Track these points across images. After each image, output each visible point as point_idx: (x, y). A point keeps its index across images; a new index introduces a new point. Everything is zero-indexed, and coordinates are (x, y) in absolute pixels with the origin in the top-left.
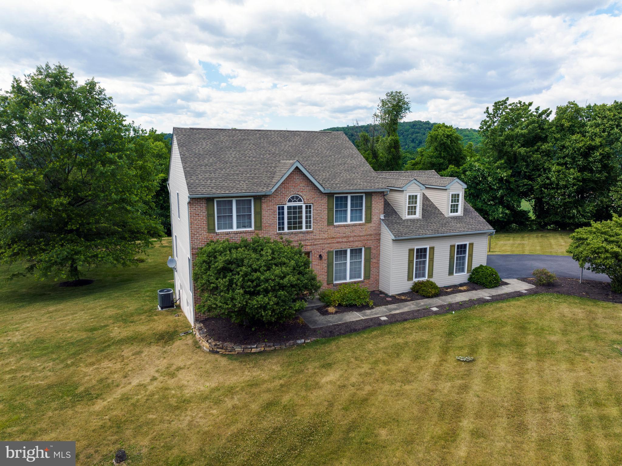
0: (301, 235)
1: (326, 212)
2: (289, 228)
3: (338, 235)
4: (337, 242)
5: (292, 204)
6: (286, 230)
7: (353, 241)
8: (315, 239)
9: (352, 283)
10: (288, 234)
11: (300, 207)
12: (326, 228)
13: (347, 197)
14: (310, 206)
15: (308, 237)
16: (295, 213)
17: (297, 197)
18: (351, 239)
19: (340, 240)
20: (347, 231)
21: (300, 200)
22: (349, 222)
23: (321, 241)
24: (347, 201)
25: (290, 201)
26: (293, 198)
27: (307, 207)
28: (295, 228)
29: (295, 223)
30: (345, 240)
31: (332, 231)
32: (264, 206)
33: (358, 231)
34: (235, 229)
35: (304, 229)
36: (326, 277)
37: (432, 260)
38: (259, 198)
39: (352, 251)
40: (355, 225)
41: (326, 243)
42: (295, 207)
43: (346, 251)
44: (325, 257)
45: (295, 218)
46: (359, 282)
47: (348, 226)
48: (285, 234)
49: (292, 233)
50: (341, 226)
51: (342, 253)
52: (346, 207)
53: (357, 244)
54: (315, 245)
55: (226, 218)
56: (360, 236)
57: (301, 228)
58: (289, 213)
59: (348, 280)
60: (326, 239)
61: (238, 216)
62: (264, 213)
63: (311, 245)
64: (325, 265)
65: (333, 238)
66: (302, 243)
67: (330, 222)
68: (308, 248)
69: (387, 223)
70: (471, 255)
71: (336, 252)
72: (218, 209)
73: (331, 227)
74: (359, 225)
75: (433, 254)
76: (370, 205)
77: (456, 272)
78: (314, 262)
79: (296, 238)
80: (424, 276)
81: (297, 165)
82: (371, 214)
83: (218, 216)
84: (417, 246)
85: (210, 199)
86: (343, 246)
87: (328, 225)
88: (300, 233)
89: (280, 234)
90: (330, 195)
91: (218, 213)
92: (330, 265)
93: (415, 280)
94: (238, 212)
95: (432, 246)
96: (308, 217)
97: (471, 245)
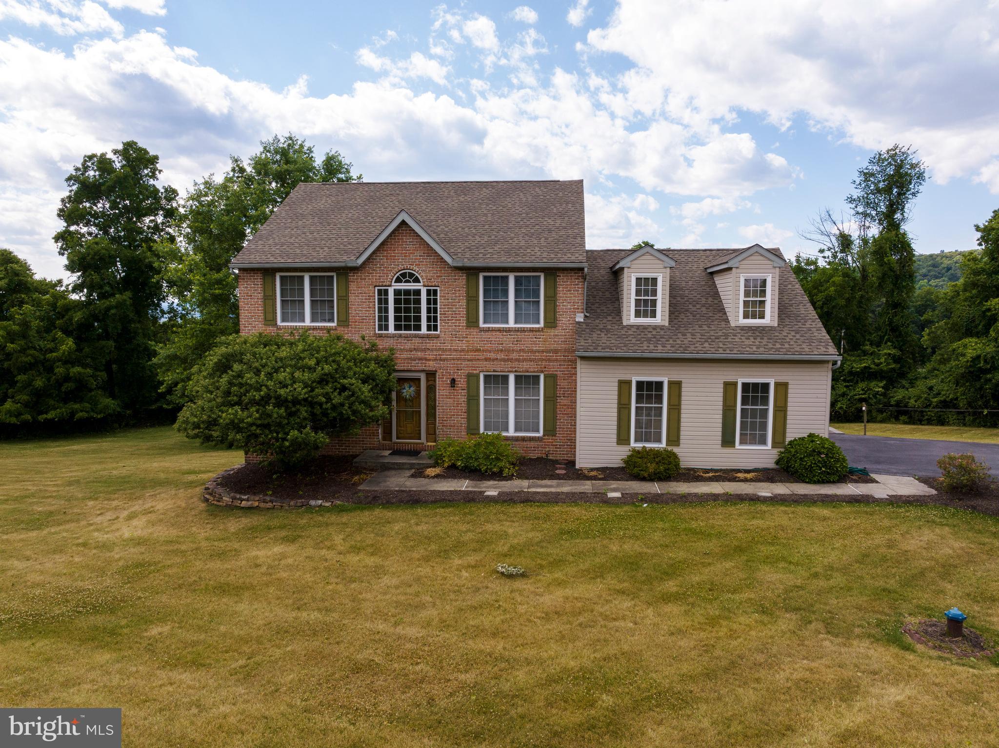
0: (415, 341)
1: (464, 303)
2: (397, 327)
3: (487, 346)
4: (486, 359)
5: (403, 286)
6: (391, 330)
7: (518, 360)
8: (444, 350)
9: (517, 439)
10: (393, 336)
11: (418, 292)
12: (464, 331)
13: (506, 277)
14: (435, 292)
15: (430, 344)
16: (408, 301)
17: (411, 275)
18: (514, 356)
19: (492, 355)
20: (507, 341)
21: (417, 280)
22: (511, 324)
23: (454, 355)
24: (507, 284)
25: (398, 280)
26: (404, 275)
27: (429, 293)
28: (408, 328)
29: (408, 320)
30: (501, 356)
31: (475, 338)
32: (353, 287)
33: (528, 342)
34: (308, 322)
35: (424, 330)
36: (464, 421)
37: (675, 408)
38: (345, 272)
39: (518, 378)
40: (523, 330)
41: (465, 359)
42: (408, 292)
43: (505, 379)
44: (462, 383)
45: (407, 310)
46: (531, 439)
47: (509, 330)
48: (387, 336)
49: (400, 336)
50: (498, 330)
51: (497, 381)
52: (506, 296)
53: (525, 365)
54: (444, 360)
55: (293, 305)
56: (532, 351)
57: (418, 328)
58: (397, 301)
59: (511, 432)
60: (463, 350)
61: (313, 302)
62: (352, 298)
63: (435, 360)
64: (463, 399)
65: (478, 350)
66: (420, 354)
67: (472, 322)
68: (431, 365)
69: (579, 330)
70: (781, 410)
71: (486, 377)
72: (282, 290)
73: (474, 331)
74: (532, 330)
75: (679, 396)
76: (555, 294)
77: (742, 442)
78: (442, 390)
79: (409, 345)
80: (659, 440)
81: (404, 216)
82: (555, 312)
83: (283, 302)
84: (637, 375)
85: (268, 272)
86: (498, 368)
87: (469, 326)
88: (416, 336)
89: (380, 336)
90: (472, 272)
91: (282, 295)
92: (473, 399)
93: (633, 444)
94: (312, 295)
95: (675, 378)
96: (432, 311)
97: (783, 386)
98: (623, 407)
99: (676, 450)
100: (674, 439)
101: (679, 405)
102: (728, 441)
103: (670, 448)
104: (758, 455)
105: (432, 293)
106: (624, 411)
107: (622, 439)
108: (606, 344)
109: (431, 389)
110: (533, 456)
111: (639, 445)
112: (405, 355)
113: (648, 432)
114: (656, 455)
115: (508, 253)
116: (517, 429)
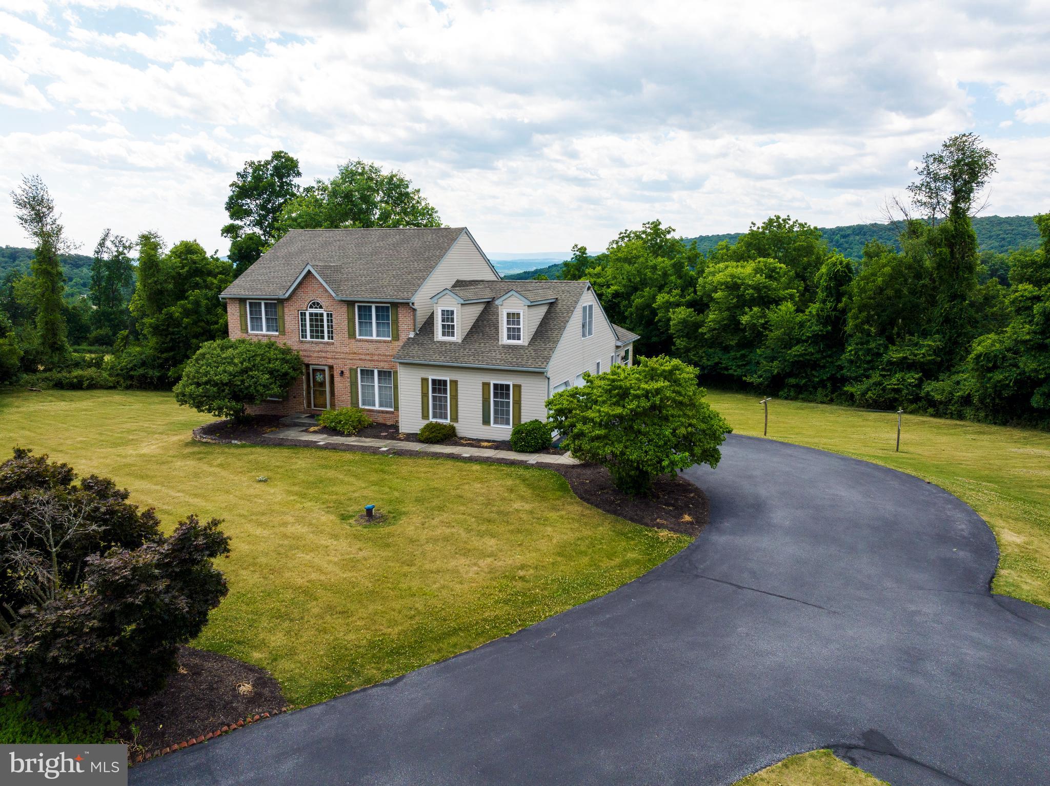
0: (321, 345)
1: (346, 323)
2: (312, 337)
3: (361, 351)
4: (360, 359)
5: (314, 311)
6: (308, 338)
7: (378, 361)
8: (337, 353)
9: (379, 412)
10: (309, 342)
11: (322, 315)
12: (347, 341)
13: (370, 307)
14: (331, 314)
15: (329, 348)
16: (317, 320)
17: (318, 304)
18: (376, 358)
19: (363, 357)
20: (371, 347)
21: (321, 307)
22: (374, 337)
23: (342, 356)
24: (370, 311)
25: (311, 307)
26: (314, 303)
27: (328, 315)
28: (317, 337)
29: (317, 332)
30: (368, 357)
31: (354, 346)
32: (286, 310)
33: (383, 349)
34: (264, 332)
35: (326, 339)
36: (349, 398)
37: (455, 397)
38: (281, 301)
39: (379, 372)
40: (380, 342)
41: (348, 359)
42: (316, 315)
43: (372, 372)
44: (347, 374)
45: (317, 326)
46: (387, 412)
47: (372, 341)
48: (306, 342)
49: (312, 342)
50: (367, 341)
51: (367, 373)
52: (371, 319)
53: (382, 364)
54: (337, 359)
55: (256, 320)
56: (385, 355)
57: (323, 337)
58: (311, 320)
59: (377, 407)
60: (347, 353)
61: (267, 319)
62: (286, 317)
63: (332, 358)
64: (348, 384)
65: (355, 353)
66: (324, 354)
67: (352, 335)
68: (330, 362)
69: (410, 342)
70: (518, 403)
71: (362, 370)
72: (251, 311)
73: (353, 341)
74: (385, 342)
75: (457, 390)
76: (397, 318)
77: (495, 423)
78: (337, 378)
79: (317, 349)
80: (446, 418)
81: (309, 267)
82: (398, 330)
83: (251, 318)
84: (432, 375)
85: (242, 301)
86: (368, 366)
87: (349, 338)
88: (321, 343)
89: (302, 342)
90: (350, 304)
91: (251, 314)
92: (354, 384)
93: (431, 419)
94: (266, 315)
95: (454, 378)
96: (330, 327)
97: (518, 388)
98: (425, 395)
99: (455, 425)
100: (455, 418)
101: (456, 395)
102: (486, 421)
103: (452, 424)
104: (503, 432)
106: (425, 398)
107: (425, 416)
108: (417, 355)
109: (332, 377)
110: (389, 423)
111: (434, 420)
112: (316, 355)
113: (440, 411)
114: (443, 427)
115: (372, 290)
116: (381, 405)
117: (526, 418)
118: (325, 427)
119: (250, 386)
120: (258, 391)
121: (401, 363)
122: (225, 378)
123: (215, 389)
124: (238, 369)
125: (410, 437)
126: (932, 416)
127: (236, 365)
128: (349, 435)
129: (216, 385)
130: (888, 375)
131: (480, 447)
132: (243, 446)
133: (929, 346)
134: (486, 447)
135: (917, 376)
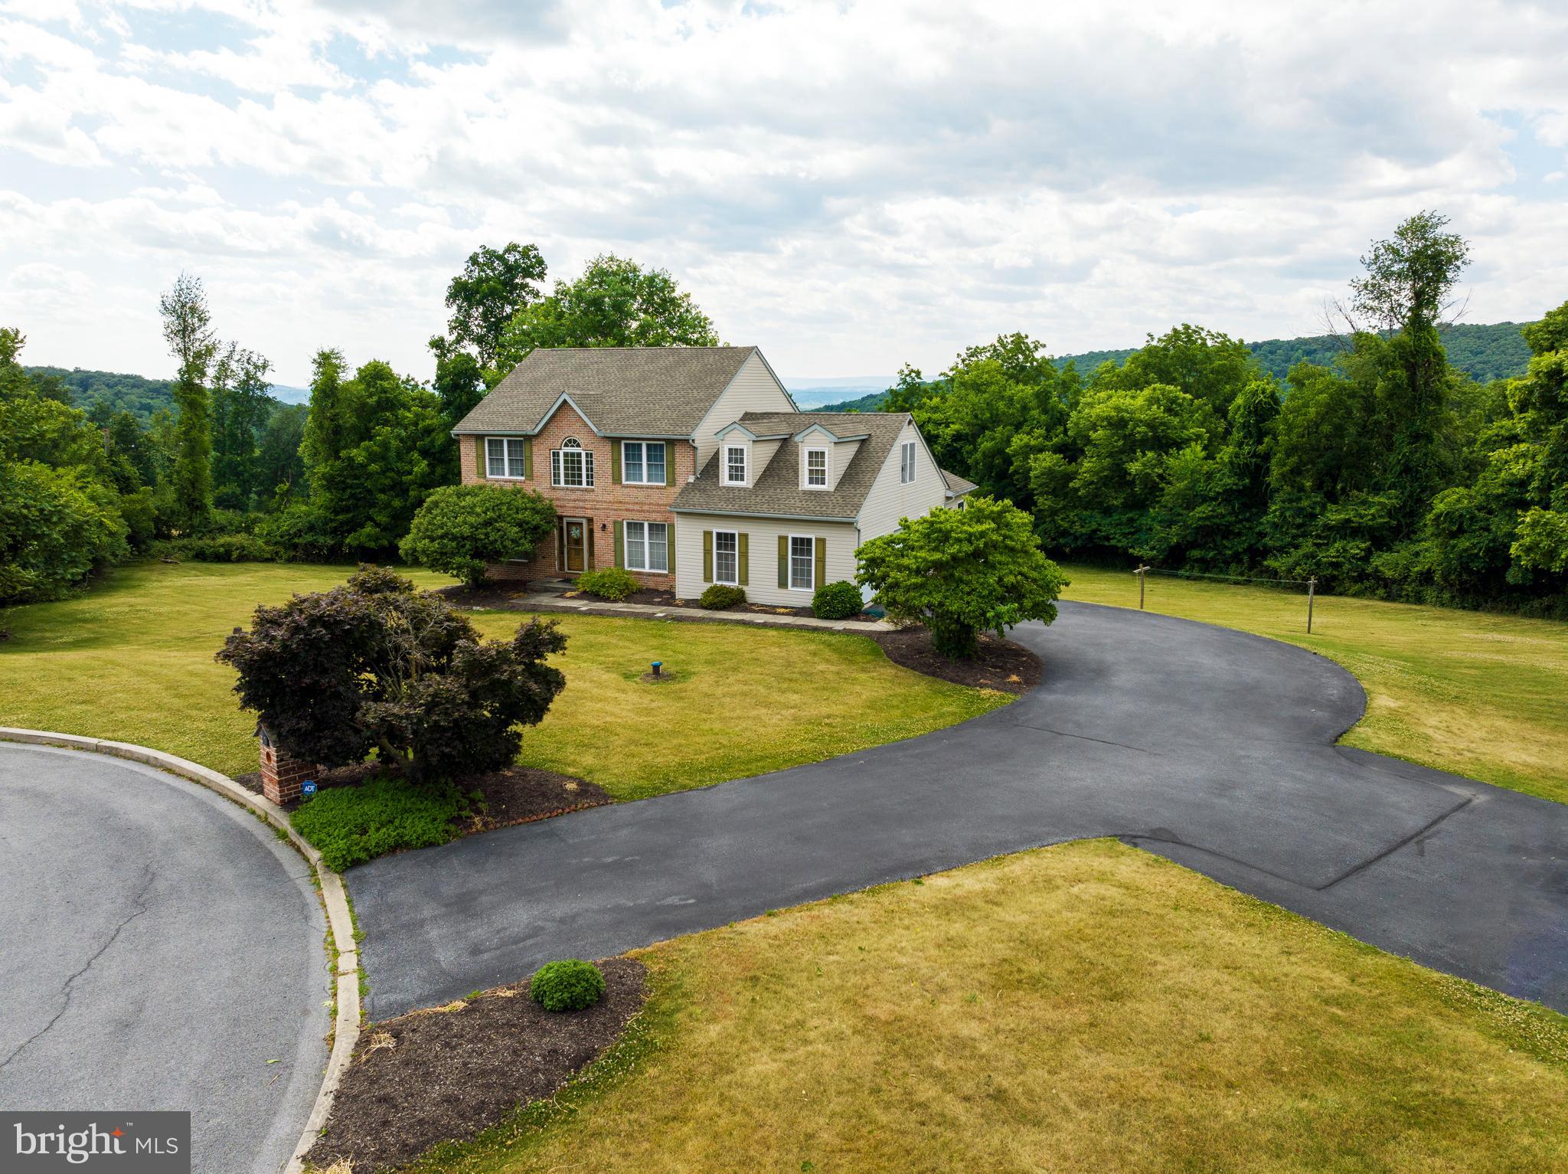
0: (579, 493)
1: (610, 464)
2: (567, 482)
3: (627, 499)
4: (627, 510)
5: (569, 450)
6: (562, 484)
7: (649, 511)
8: (597, 502)
9: (649, 575)
10: (563, 489)
11: (579, 455)
12: (611, 487)
13: (640, 445)
14: (591, 455)
15: (588, 496)
16: (573, 462)
17: (575, 441)
18: (646, 508)
19: (630, 507)
20: (641, 495)
21: (578, 445)
22: (645, 482)
23: (605, 506)
24: (640, 450)
25: (566, 445)
26: (570, 441)
27: (587, 454)
28: (573, 483)
29: (574, 477)
30: (637, 507)
31: (619, 493)
32: (535, 449)
33: (655, 497)
34: (507, 476)
35: (584, 485)
36: (613, 558)
37: (744, 555)
38: (529, 438)
39: (650, 526)
40: (651, 488)
41: (612, 509)
42: (573, 455)
43: (642, 525)
44: (610, 528)
45: (573, 469)
46: (660, 575)
47: (641, 487)
48: (559, 489)
49: (567, 489)
50: (635, 487)
51: (635, 527)
52: (640, 459)
53: (654, 516)
54: (598, 509)
55: (497, 461)
56: (659, 505)
57: (580, 483)
58: (566, 462)
59: (647, 569)
60: (610, 502)
61: (510, 461)
62: (534, 458)
63: (591, 509)
64: (612, 541)
65: (621, 502)
66: (581, 504)
67: (617, 480)
68: (589, 513)
69: (688, 488)
70: (821, 560)
71: (628, 523)
72: (490, 450)
73: (618, 487)
74: (658, 488)
75: (747, 545)
76: (674, 459)
77: (794, 585)
78: (598, 534)
79: (573, 497)
80: (733, 580)
81: (565, 396)
82: (674, 474)
83: (490, 459)
84: (718, 528)
85: (479, 437)
86: (637, 517)
87: (614, 483)
88: (578, 490)
89: (554, 489)
90: (615, 441)
91: (490, 455)
92: (618, 541)
93: (715, 582)
94: (509, 455)
95: (744, 531)
96: (590, 470)
97: (822, 542)
98: (707, 552)
99: (745, 588)
100: (744, 580)
101: (747, 552)
102: (782, 584)
103: (740, 587)
104: (804, 596)
105: (589, 455)
106: (708, 556)
107: (708, 578)
108: (698, 503)
109: (591, 532)
110: (661, 589)
111: (719, 583)
112: (571, 504)
113: (726, 573)
114: (730, 591)
115: (642, 425)
116: (651, 567)
117: (831, 579)
118: (585, 592)
119: (496, 540)
120: (504, 547)
121: (678, 513)
122: (466, 530)
123: (454, 544)
124: (480, 520)
125: (689, 603)
126: (1382, 599)
127: (478, 515)
128: (615, 601)
129: (454, 538)
130: (1324, 544)
131: (775, 613)
132: (488, 613)
133: (1380, 503)
134: (783, 614)
135: (1363, 546)
